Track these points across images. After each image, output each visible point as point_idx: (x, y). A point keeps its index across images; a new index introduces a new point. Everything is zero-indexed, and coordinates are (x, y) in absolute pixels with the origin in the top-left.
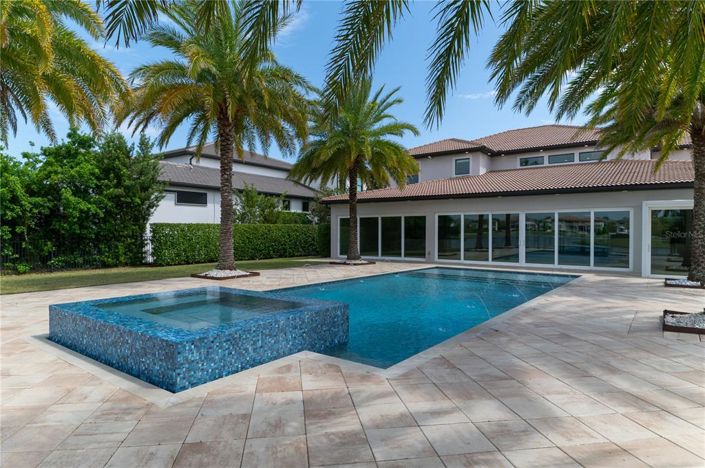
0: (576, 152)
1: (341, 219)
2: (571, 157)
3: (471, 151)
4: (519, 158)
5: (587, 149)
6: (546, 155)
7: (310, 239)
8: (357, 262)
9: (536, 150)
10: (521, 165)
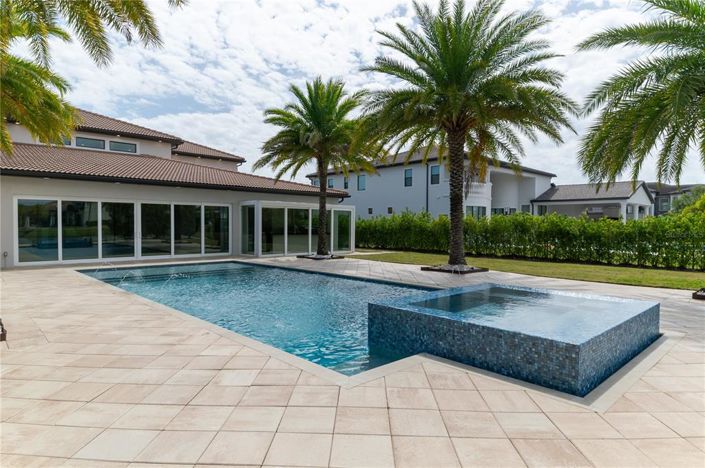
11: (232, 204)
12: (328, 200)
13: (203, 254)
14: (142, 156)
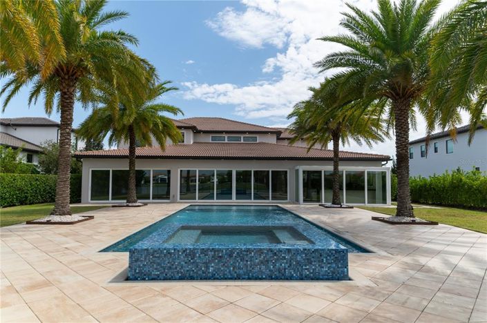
0: (242, 136)
1: (92, 171)
2: (239, 139)
3: (186, 128)
4: (211, 135)
5: (247, 135)
6: (226, 136)
7: (48, 188)
8: (134, 204)
9: (221, 132)
10: (212, 140)
11: (290, 169)
12: (340, 163)
13: (270, 201)
14: (259, 143)
